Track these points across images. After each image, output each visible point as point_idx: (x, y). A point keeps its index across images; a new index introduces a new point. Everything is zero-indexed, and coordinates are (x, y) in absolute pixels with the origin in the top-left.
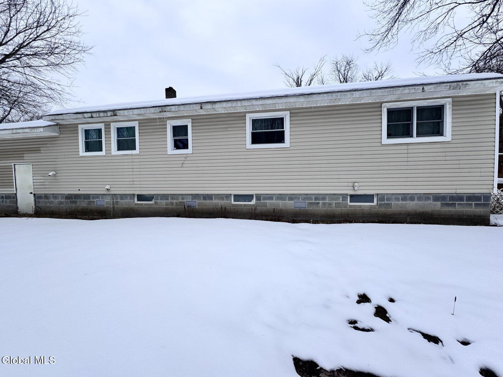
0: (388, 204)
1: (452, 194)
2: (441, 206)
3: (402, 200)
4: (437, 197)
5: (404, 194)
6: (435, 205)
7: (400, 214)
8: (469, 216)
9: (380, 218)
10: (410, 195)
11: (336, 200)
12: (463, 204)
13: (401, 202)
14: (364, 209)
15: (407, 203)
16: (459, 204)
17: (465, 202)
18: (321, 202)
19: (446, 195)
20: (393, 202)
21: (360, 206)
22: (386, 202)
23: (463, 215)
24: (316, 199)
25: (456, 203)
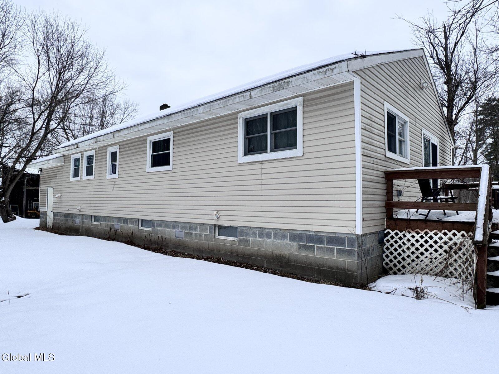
0: (247, 241)
1: (309, 231)
2: (299, 248)
3: (259, 236)
4: (295, 236)
5: (261, 228)
6: (292, 247)
7: (257, 255)
8: (331, 268)
9: (240, 259)
10: (267, 230)
11: (204, 232)
12: (322, 248)
13: (258, 239)
14: (226, 245)
15: (264, 241)
16: (318, 247)
18: (194, 232)
19: (303, 233)
20: (251, 239)
22: (244, 237)
23: (324, 266)
24: (191, 228)
25: (315, 245)
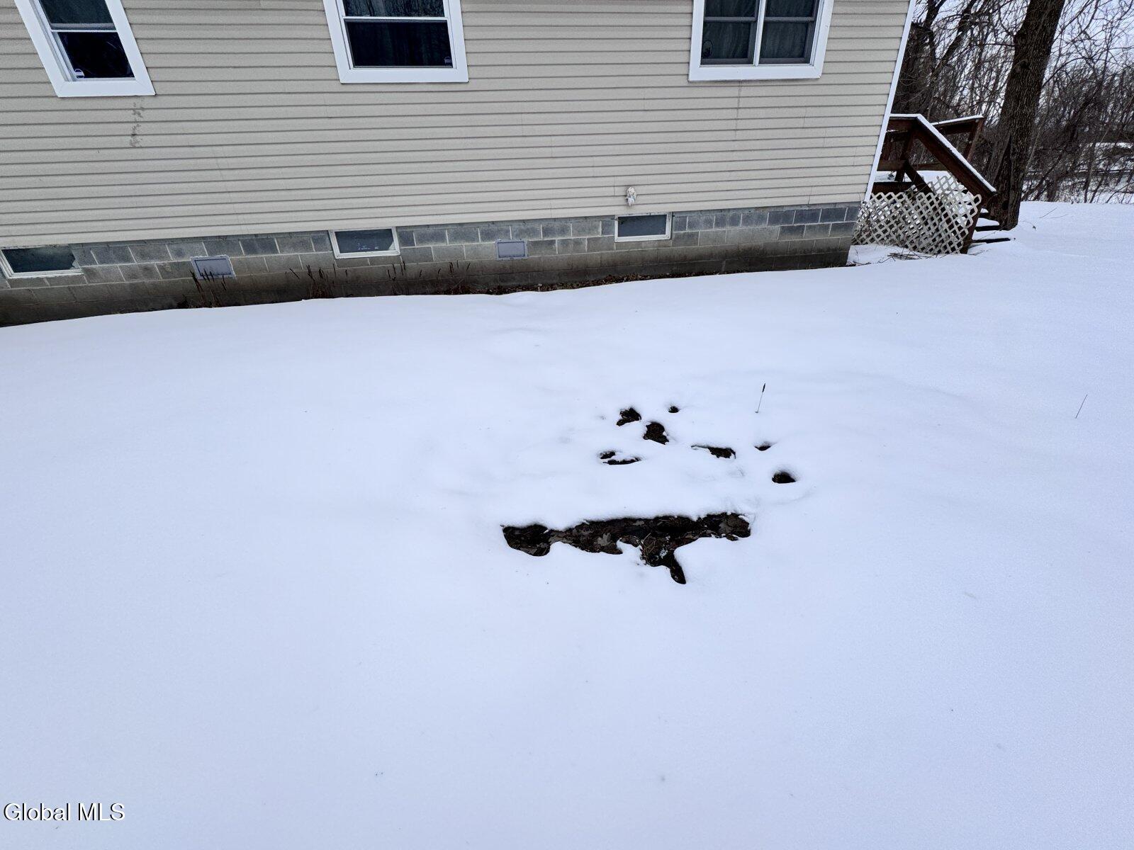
0: (691, 236)
1: (801, 205)
2: (781, 233)
3: (718, 224)
4: (778, 215)
5: (721, 210)
6: (771, 232)
7: (711, 256)
8: (820, 250)
9: (675, 268)
10: (731, 213)
11: (589, 233)
12: (814, 226)
13: (714, 229)
14: (645, 251)
15: (725, 231)
16: (810, 227)
17: (819, 223)
18: (558, 239)
19: (792, 209)
20: (700, 231)
21: (639, 243)
22: (688, 231)
23: (812, 250)
24: (547, 232)
25: (806, 225)
